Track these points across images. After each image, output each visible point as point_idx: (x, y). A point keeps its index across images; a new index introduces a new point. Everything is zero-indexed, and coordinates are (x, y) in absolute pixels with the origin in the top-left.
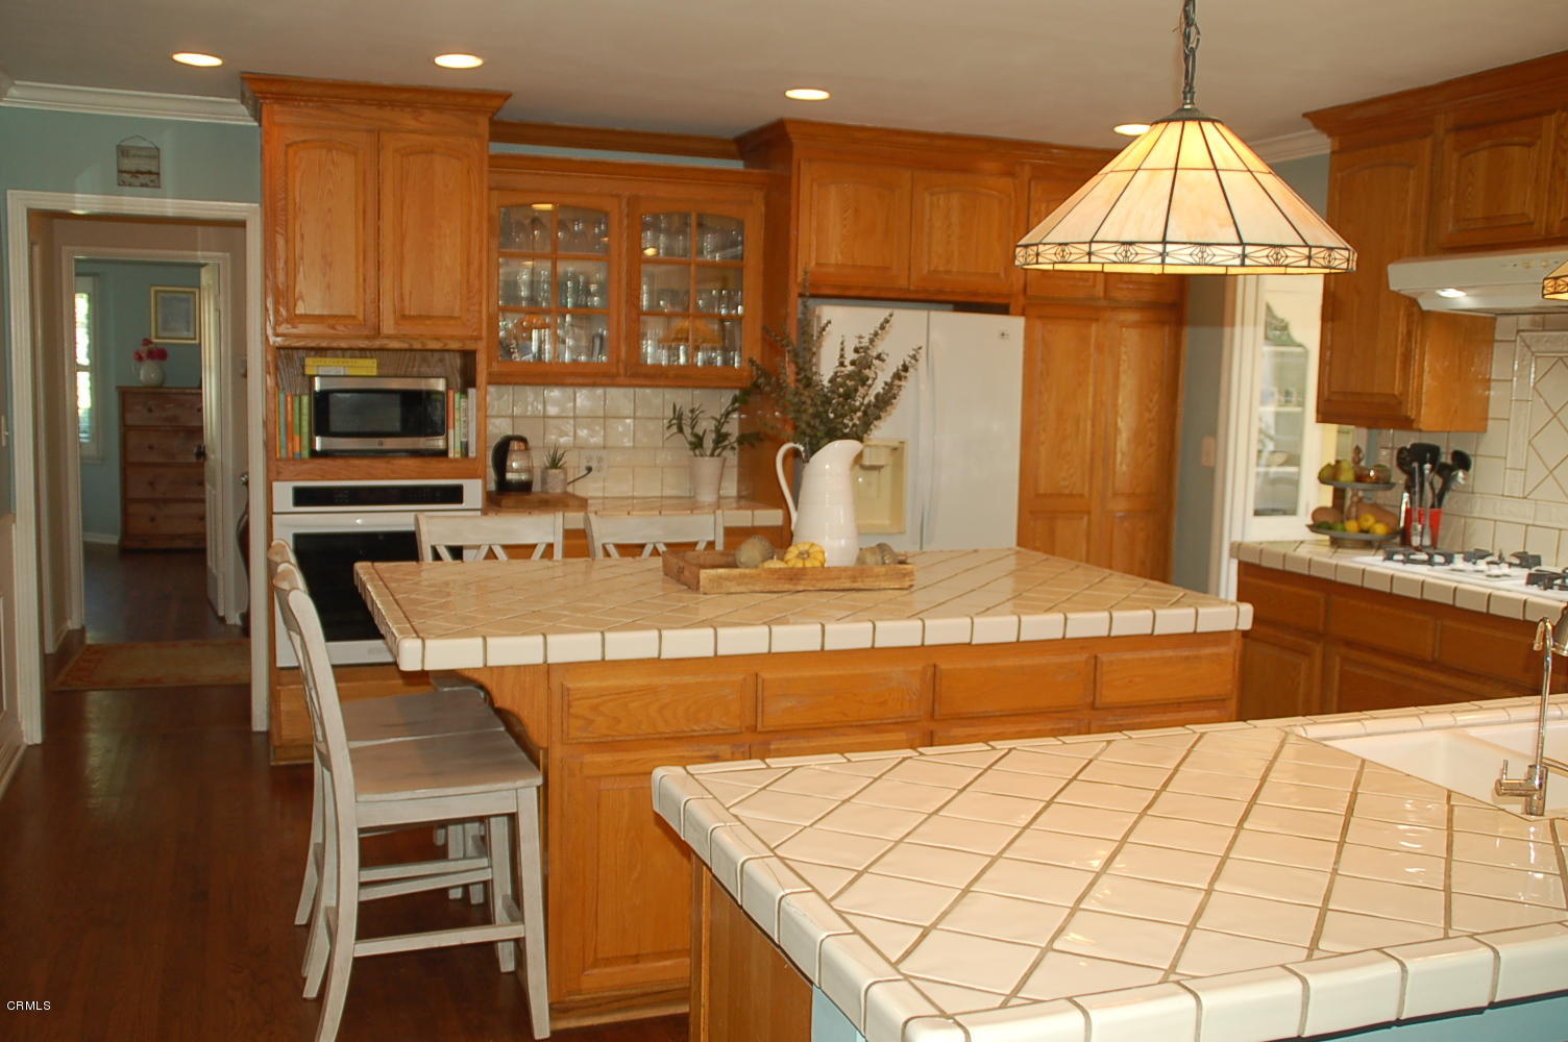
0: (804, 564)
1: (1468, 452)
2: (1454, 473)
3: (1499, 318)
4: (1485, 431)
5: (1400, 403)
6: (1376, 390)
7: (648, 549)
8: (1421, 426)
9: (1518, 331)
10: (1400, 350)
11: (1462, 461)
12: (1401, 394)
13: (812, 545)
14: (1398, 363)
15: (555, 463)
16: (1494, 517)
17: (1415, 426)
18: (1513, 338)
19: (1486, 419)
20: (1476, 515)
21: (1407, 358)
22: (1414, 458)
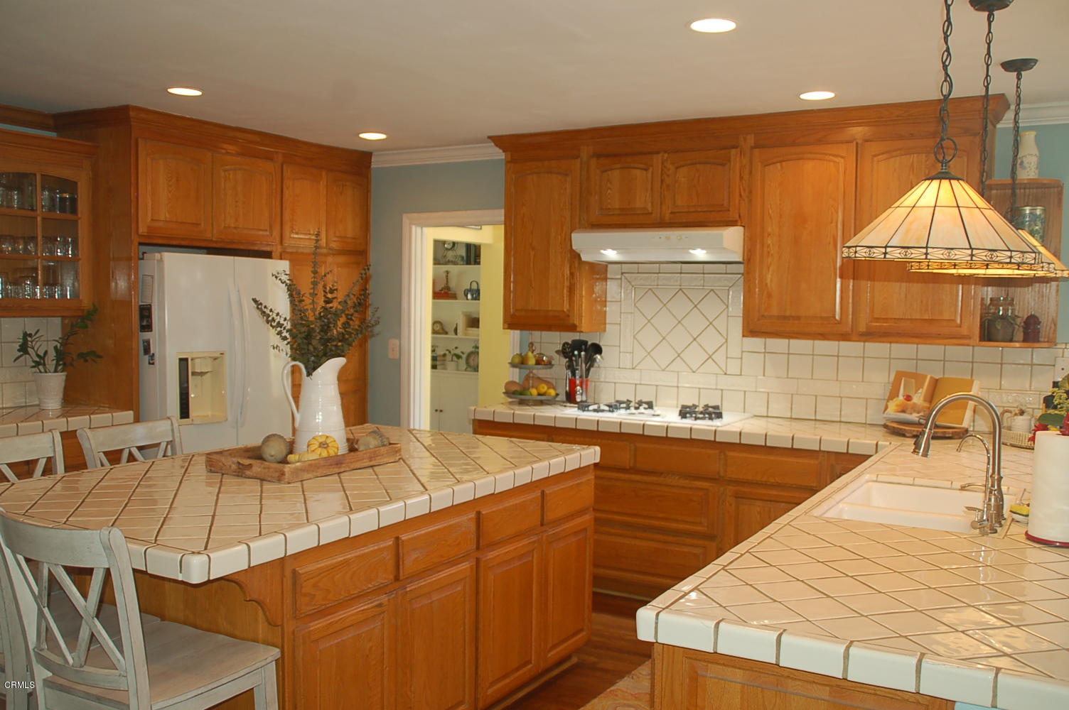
0: (328, 452)
1: (597, 342)
2: (595, 357)
3: (610, 266)
4: (605, 331)
5: (568, 316)
6: (550, 309)
7: (125, 454)
8: (583, 330)
9: (622, 273)
10: (567, 284)
11: (597, 349)
12: (569, 311)
13: (327, 437)
14: (565, 291)
16: (614, 381)
17: (578, 329)
18: (619, 277)
19: (605, 324)
20: (602, 380)
21: (571, 289)
22: (568, 351)
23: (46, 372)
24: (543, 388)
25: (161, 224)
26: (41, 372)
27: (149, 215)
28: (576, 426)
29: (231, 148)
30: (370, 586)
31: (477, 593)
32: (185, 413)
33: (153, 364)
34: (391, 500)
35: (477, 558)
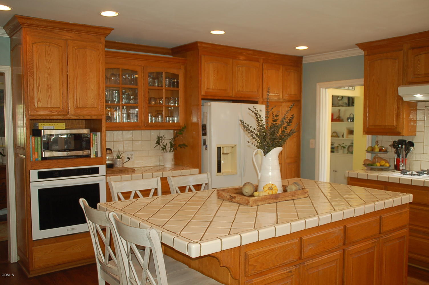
0: (272, 192)
1: (412, 141)
2: (410, 148)
3: (419, 103)
4: (415, 135)
5: (396, 128)
6: (387, 124)
7: (187, 188)
8: (404, 135)
9: (425, 107)
10: (395, 112)
11: (412, 144)
12: (397, 126)
13: (272, 185)
14: (395, 116)
15: (118, 157)
16: (421, 160)
17: (401, 134)
18: (424, 108)
19: (416, 132)
20: (414, 159)
21: (398, 115)
22: (395, 145)
23: (166, 152)
24: (383, 163)
25: (211, 90)
26: (164, 152)
27: (206, 87)
28: (400, 182)
29: (242, 58)
30: (285, 262)
31: (343, 267)
32: (219, 170)
33: (207, 149)
34: (298, 218)
35: (343, 249)
